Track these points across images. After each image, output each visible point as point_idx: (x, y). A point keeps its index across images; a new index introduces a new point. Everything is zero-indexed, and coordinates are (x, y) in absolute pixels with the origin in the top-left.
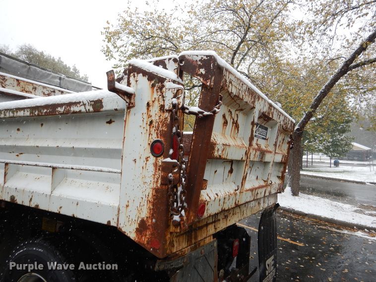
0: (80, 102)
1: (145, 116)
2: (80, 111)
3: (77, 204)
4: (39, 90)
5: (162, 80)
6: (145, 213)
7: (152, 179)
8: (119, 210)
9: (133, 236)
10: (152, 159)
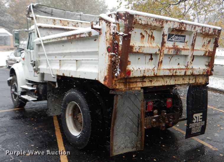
0: (84, 33)
1: (105, 37)
2: (84, 37)
3: (85, 73)
4: (71, 24)
5: (110, 23)
6: (106, 74)
7: (108, 61)
8: (98, 74)
10: (108, 54)
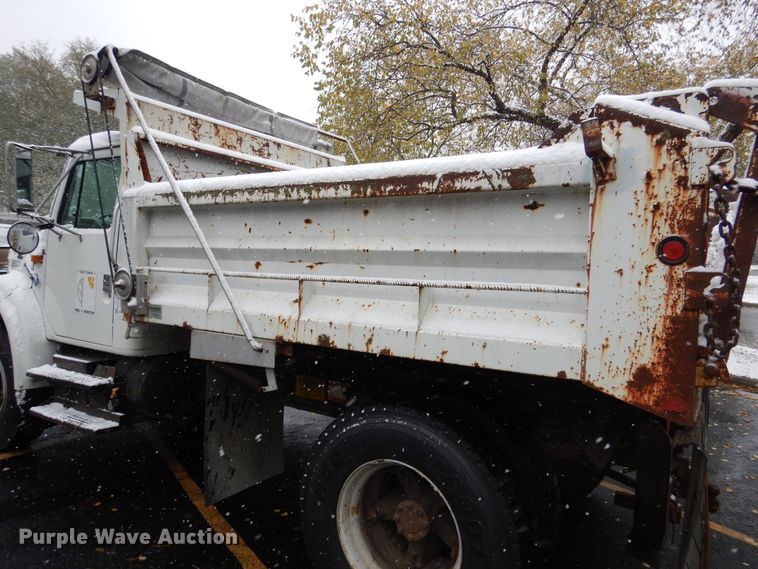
0: (475, 173)
1: (642, 197)
2: (478, 189)
3: (484, 347)
4: (247, 142)
5: (680, 134)
6: (648, 356)
7: (662, 302)
8: (585, 354)
9: (621, 393)
10: (662, 269)
